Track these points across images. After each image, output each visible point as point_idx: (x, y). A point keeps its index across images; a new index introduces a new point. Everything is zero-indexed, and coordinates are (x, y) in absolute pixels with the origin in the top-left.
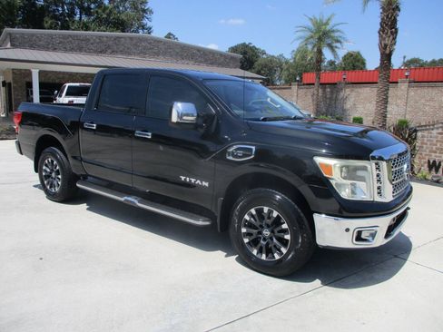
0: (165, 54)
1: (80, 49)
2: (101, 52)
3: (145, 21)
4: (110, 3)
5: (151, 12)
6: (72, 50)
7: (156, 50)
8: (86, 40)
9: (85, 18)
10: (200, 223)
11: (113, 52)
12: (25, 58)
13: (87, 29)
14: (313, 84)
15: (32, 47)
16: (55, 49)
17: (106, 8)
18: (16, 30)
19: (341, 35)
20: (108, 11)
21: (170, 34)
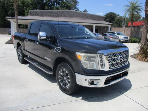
0: (78, 16)
1: (51, 16)
2: (57, 16)
3: (76, 6)
4: (66, 0)
5: (79, 3)
6: (48, 16)
7: (75, 15)
8: (53, 12)
9: (58, 6)
10: (50, 73)
11: (61, 16)
12: (33, 19)
13: (58, 9)
14: (130, 26)
15: (36, 15)
16: (43, 16)
17: (64, 2)
18: (37, 10)
19: (142, 8)
20: (64, 3)
21: (85, 10)
